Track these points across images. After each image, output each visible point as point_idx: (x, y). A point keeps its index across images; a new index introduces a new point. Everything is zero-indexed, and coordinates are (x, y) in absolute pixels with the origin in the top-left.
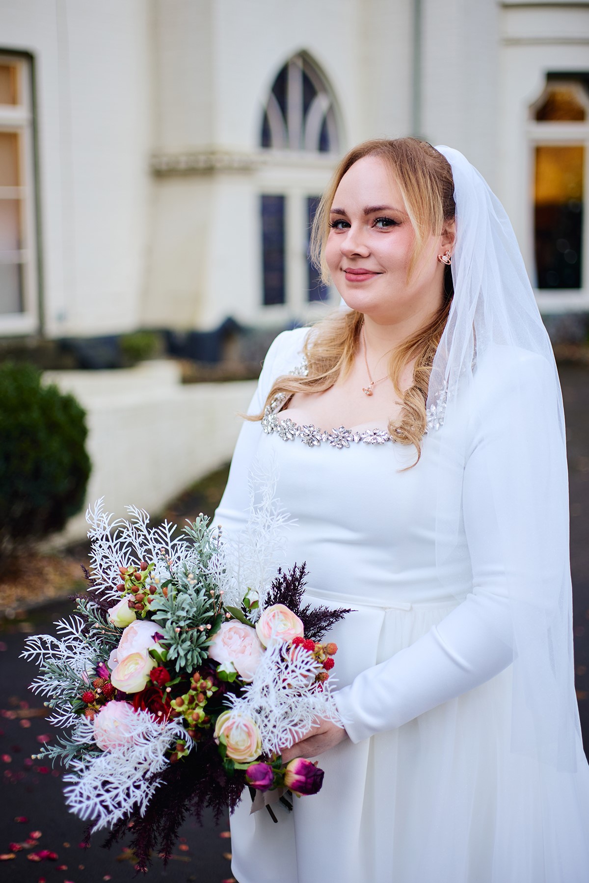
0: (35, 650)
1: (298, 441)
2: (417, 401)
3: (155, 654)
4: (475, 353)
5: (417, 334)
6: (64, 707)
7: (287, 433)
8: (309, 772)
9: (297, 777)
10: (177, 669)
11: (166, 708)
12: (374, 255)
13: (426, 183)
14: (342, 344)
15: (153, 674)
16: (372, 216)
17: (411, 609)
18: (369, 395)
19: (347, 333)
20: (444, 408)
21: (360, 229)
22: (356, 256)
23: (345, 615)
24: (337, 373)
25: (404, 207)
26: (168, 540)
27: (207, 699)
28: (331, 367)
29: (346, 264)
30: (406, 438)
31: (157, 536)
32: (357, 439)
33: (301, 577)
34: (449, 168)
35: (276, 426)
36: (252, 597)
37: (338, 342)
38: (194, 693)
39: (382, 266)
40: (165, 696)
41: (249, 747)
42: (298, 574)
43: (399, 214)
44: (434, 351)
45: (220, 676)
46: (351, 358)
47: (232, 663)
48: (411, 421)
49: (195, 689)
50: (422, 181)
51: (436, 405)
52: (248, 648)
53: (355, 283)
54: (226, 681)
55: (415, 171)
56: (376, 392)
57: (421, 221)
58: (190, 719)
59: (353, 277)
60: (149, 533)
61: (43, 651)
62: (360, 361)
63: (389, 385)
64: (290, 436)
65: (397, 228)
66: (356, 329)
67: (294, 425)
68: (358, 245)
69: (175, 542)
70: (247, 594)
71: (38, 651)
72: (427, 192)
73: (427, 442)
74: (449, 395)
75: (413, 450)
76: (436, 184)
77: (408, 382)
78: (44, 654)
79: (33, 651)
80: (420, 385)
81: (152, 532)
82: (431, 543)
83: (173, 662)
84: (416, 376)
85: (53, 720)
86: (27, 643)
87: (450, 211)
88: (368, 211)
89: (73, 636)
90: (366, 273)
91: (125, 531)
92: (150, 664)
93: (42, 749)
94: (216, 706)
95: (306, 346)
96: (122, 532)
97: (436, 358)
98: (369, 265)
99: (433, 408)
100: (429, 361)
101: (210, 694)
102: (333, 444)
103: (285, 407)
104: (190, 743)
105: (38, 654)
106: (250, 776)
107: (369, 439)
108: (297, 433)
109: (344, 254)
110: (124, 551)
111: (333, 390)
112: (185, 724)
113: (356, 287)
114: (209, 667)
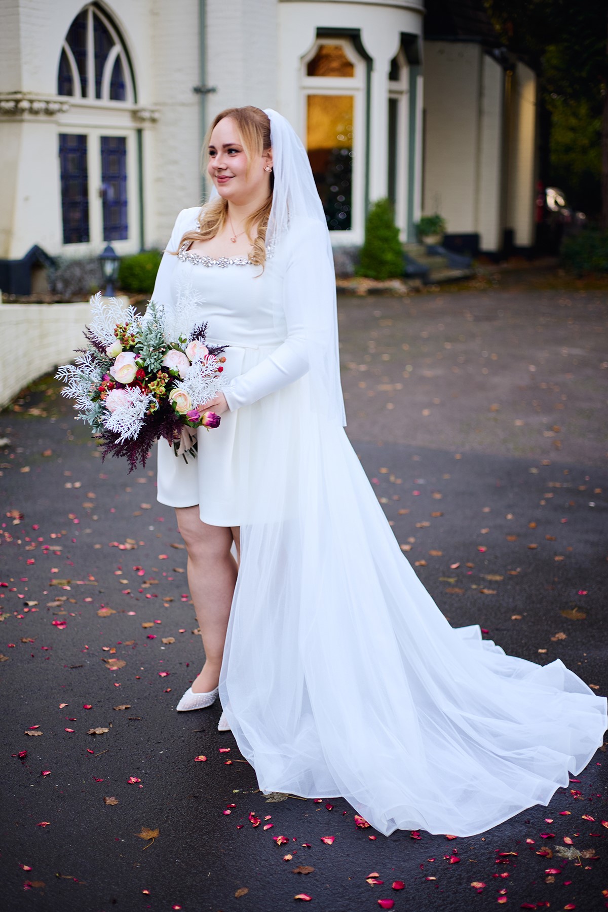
0: (63, 374)
1: (200, 265)
2: (261, 243)
3: (138, 363)
4: (289, 221)
5: (258, 210)
6: (81, 401)
7: (195, 261)
8: (214, 417)
9: (209, 419)
10: (149, 371)
11: (147, 387)
12: (229, 169)
13: (253, 130)
14: (220, 213)
15: (138, 373)
16: (227, 148)
17: (258, 349)
18: (234, 242)
19: (222, 207)
20: (274, 248)
21: (222, 155)
22: (220, 170)
23: (226, 349)
24: (217, 229)
25: (240, 143)
26: (132, 315)
27: (165, 383)
28: (214, 225)
29: (217, 174)
30: (257, 262)
31: (126, 313)
32: (231, 262)
33: (205, 330)
34: (269, 121)
35: (188, 257)
36: (183, 337)
37: (218, 211)
38: (159, 380)
39: (233, 173)
40: (144, 383)
41: (186, 405)
42: (204, 327)
43: (239, 147)
44: (268, 219)
45: (171, 372)
46: (225, 221)
47: (177, 366)
48: (259, 252)
49: (160, 378)
50: (251, 129)
51: (270, 246)
52: (182, 362)
53: (222, 184)
54: (173, 375)
55: (247, 124)
56: (238, 240)
57: (251, 150)
58: (158, 392)
59: (220, 180)
60: (122, 312)
61: (68, 374)
62: (228, 225)
63: (245, 236)
64: (195, 262)
65: (239, 153)
66: (226, 207)
67: (198, 256)
68: (221, 164)
69: (136, 316)
70: (181, 335)
71: (65, 374)
72: (254, 134)
73: (267, 264)
74: (276, 241)
75: (260, 267)
76: (260, 130)
77: (255, 235)
78: (69, 375)
79: (61, 375)
80: (261, 235)
81: (124, 311)
82: (271, 316)
83: (147, 367)
84: (260, 232)
85: (76, 407)
86: (59, 370)
87: (268, 145)
88: (225, 146)
89: (85, 365)
90: (226, 177)
91: (110, 311)
92: (135, 369)
93: (79, 415)
94: (169, 387)
95: (200, 216)
96: (108, 312)
97: (269, 222)
98: (227, 173)
99: (269, 248)
100: (265, 224)
101: (166, 381)
102: (220, 265)
103: (189, 249)
104: (157, 405)
105: (65, 376)
106: (189, 416)
107: (238, 263)
108: (200, 260)
109: (214, 168)
110: (110, 320)
111: (214, 239)
112: (154, 396)
113: (222, 186)
114: (165, 369)
